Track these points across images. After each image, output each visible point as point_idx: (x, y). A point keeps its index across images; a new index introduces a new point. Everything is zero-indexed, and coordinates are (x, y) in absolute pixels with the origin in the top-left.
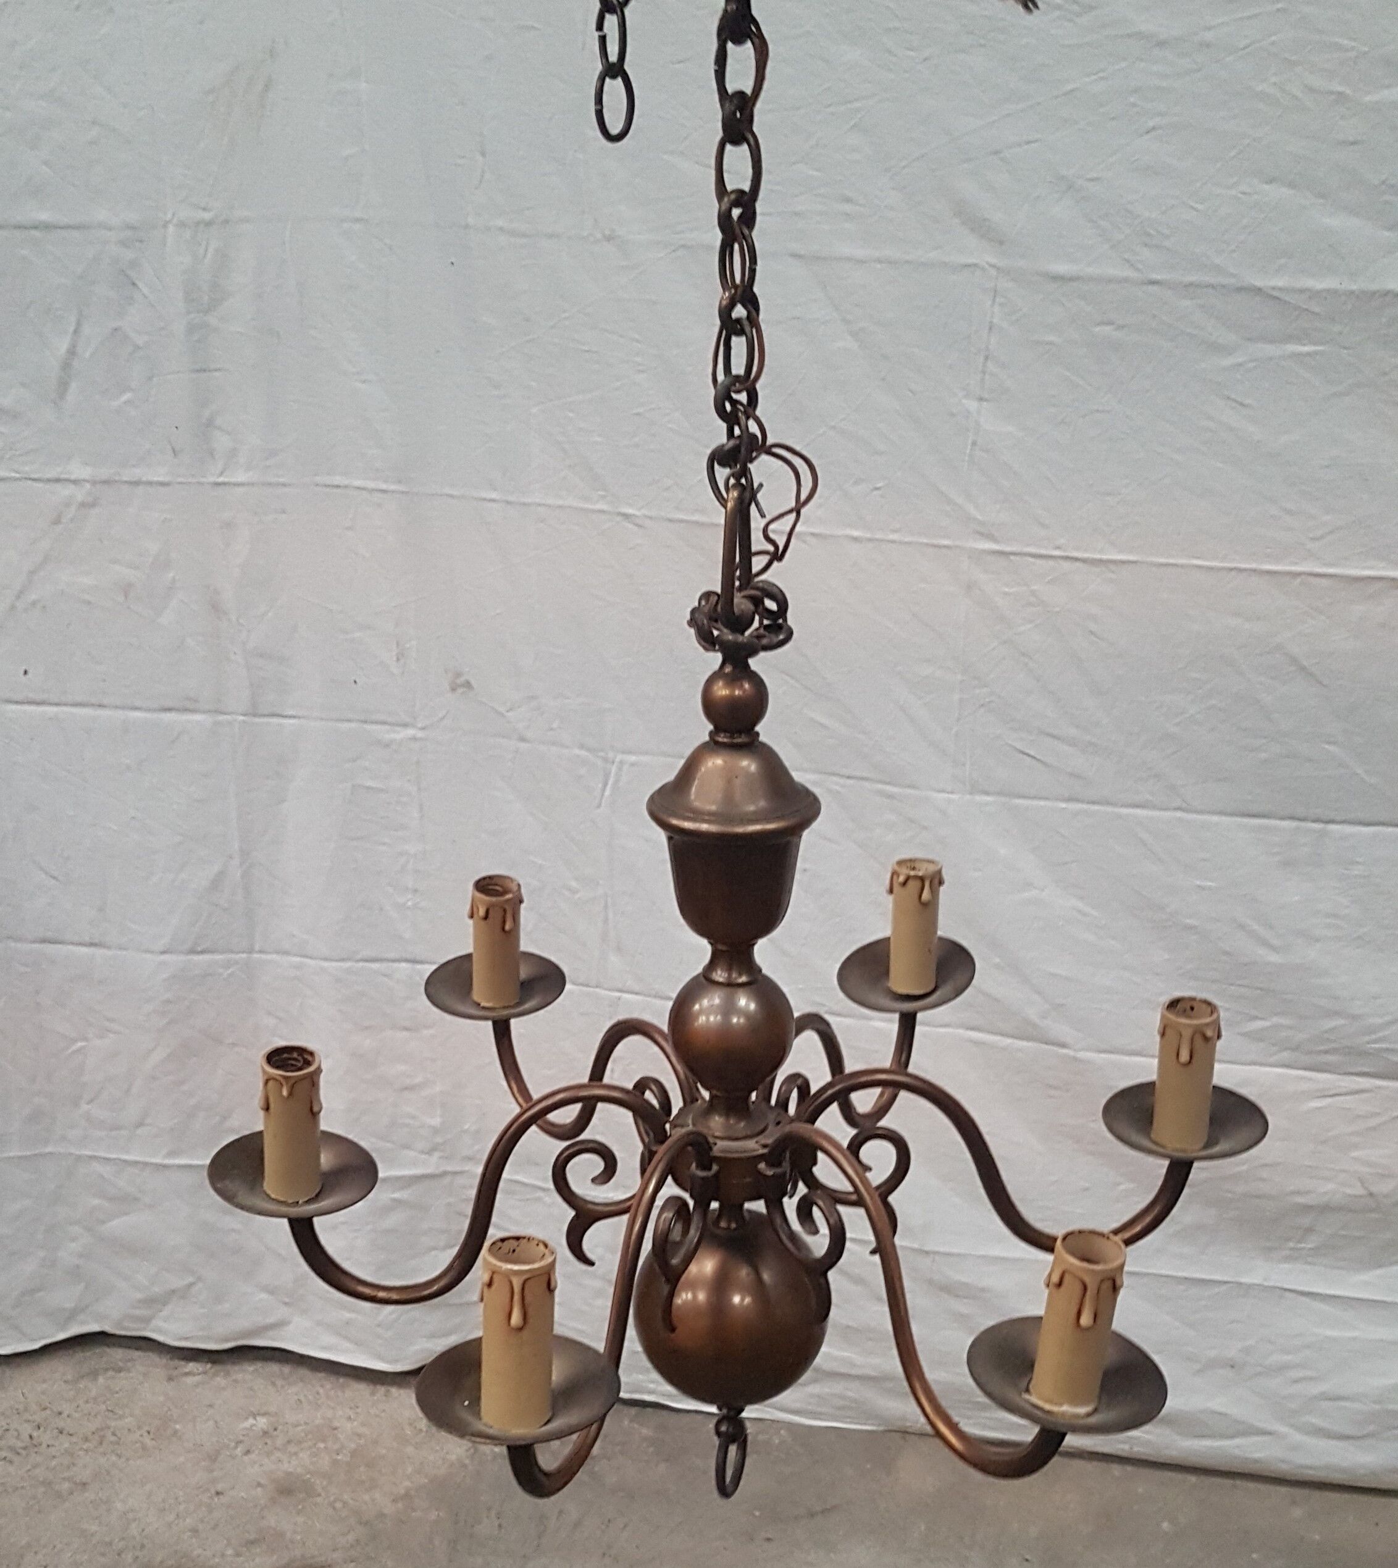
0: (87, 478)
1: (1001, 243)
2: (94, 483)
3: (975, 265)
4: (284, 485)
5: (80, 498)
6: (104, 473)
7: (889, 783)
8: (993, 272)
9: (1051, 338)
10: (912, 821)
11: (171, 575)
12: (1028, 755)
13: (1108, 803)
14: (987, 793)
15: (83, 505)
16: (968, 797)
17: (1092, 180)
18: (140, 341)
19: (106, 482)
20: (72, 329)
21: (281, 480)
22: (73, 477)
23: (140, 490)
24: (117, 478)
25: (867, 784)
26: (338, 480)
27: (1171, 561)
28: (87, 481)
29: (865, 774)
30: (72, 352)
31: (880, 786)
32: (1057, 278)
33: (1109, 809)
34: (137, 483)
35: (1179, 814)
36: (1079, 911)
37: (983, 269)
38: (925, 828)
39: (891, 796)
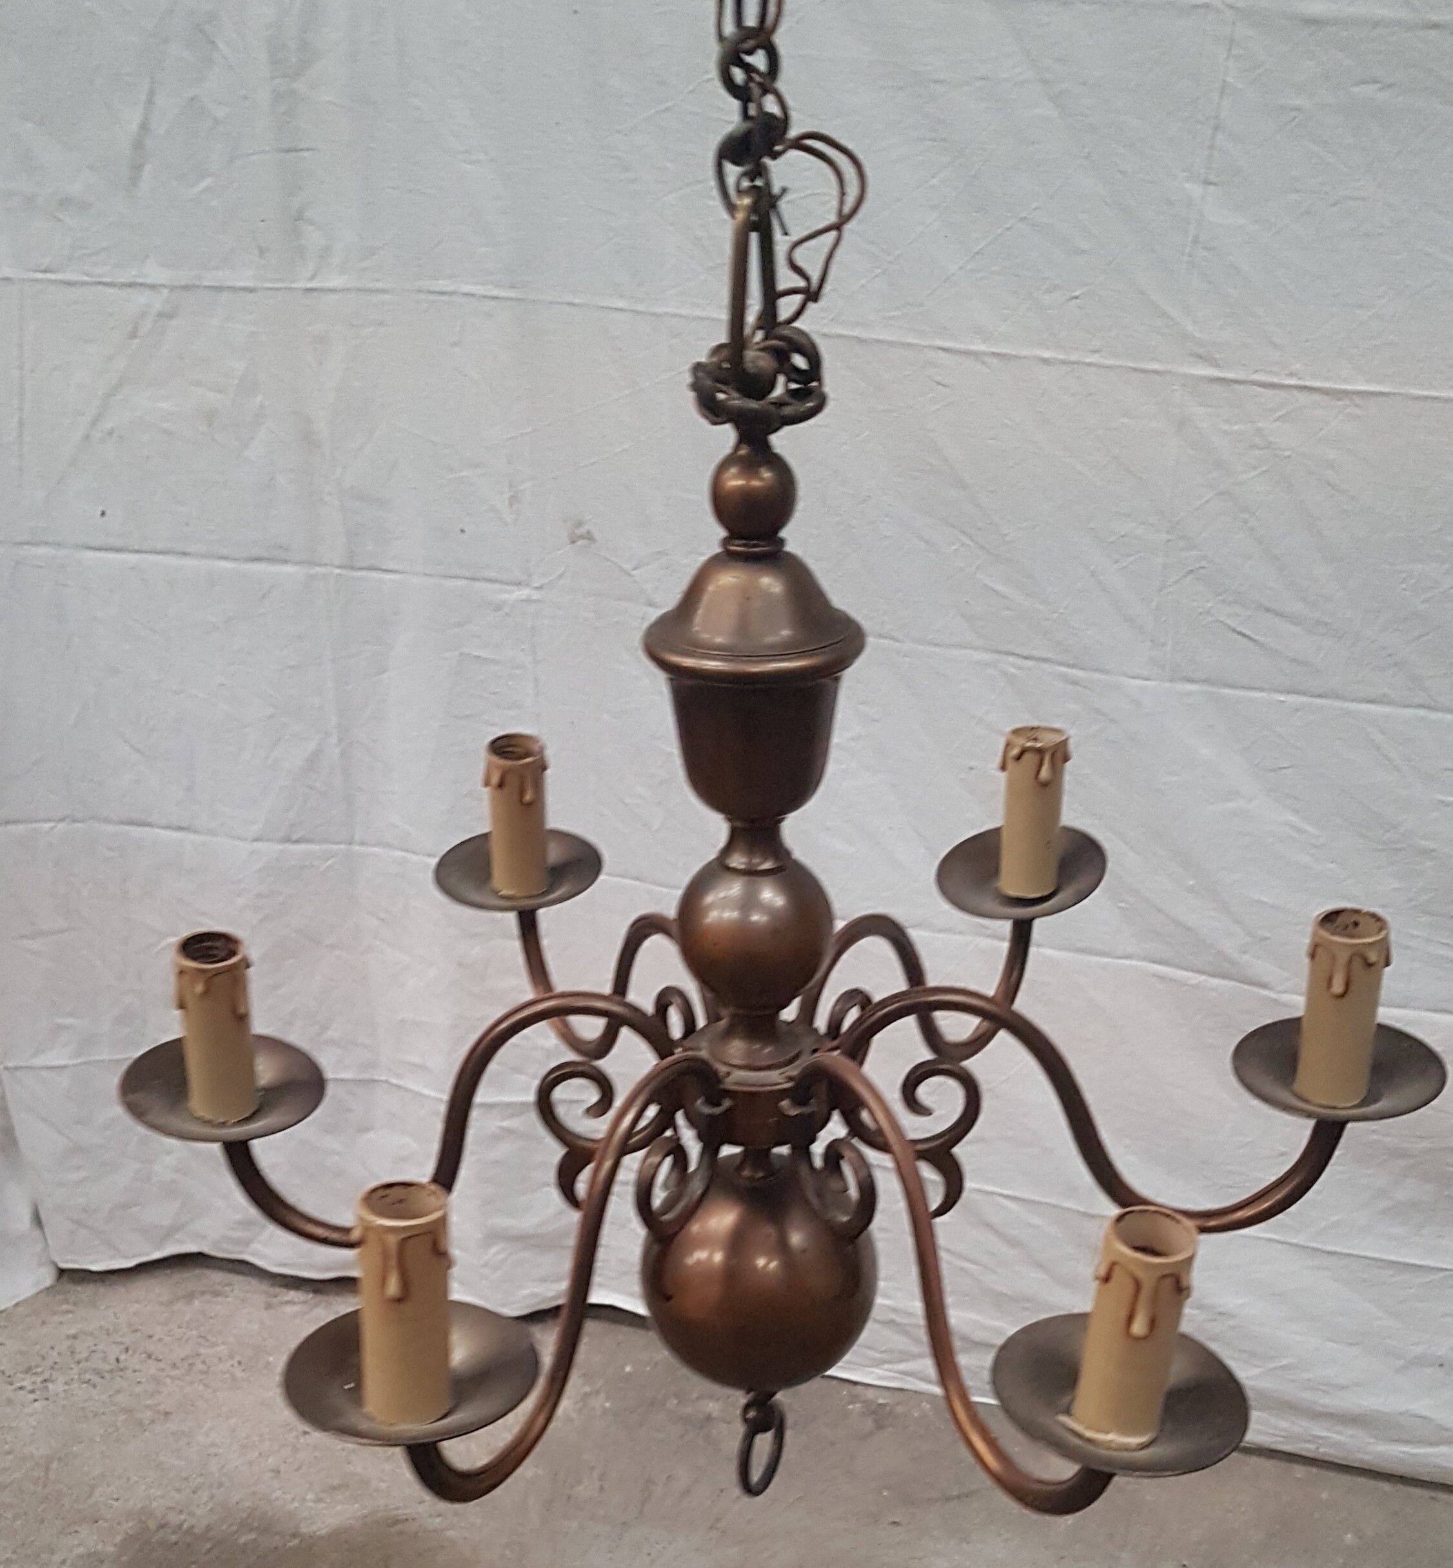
0: (163, 282)
2: (172, 288)
4: (383, 291)
5: (158, 306)
6: (184, 276)
7: (1073, 666)
8: (1230, 15)
9: (1297, 102)
10: (1098, 711)
11: (259, 399)
12: (1244, 635)
13: (1337, 696)
14: (1190, 681)
15: (160, 315)
16: (1168, 685)
18: (221, 113)
19: (186, 288)
20: (143, 97)
21: (379, 285)
22: (149, 281)
23: (225, 296)
24: (197, 283)
25: (1045, 666)
26: (441, 284)
27: (1434, 393)
28: (164, 286)
29: (1045, 655)
30: (144, 127)
31: (1063, 669)
32: (1309, 22)
33: (1337, 704)
34: (220, 289)
35: (1422, 712)
36: (1293, 827)
38: (1113, 721)
39: (1075, 683)
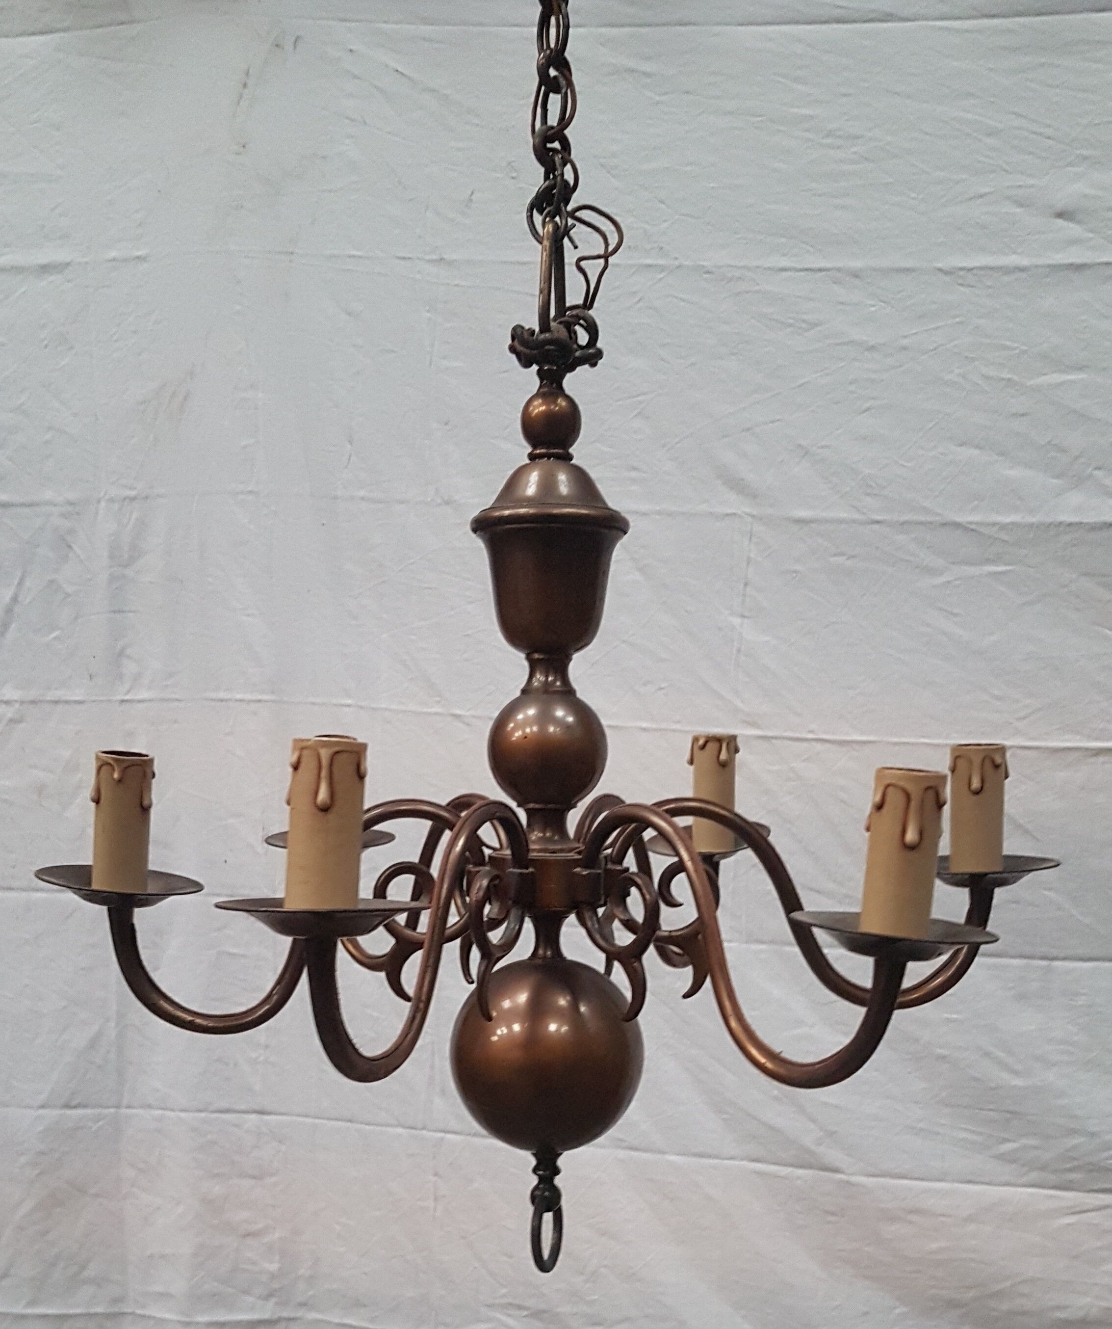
0: (15, 698)
1: (755, 496)
2: (22, 703)
3: (734, 514)
4: (177, 700)
5: (10, 715)
6: (32, 694)
8: (750, 519)
11: (79, 776)
15: (11, 721)
17: (822, 447)
18: (70, 589)
19: (33, 702)
20: (16, 582)
21: (177, 696)
22: (5, 698)
23: (60, 708)
24: (41, 698)
26: (222, 695)
28: (16, 701)
30: (15, 599)
32: (801, 522)
34: (57, 702)
37: (740, 516)
